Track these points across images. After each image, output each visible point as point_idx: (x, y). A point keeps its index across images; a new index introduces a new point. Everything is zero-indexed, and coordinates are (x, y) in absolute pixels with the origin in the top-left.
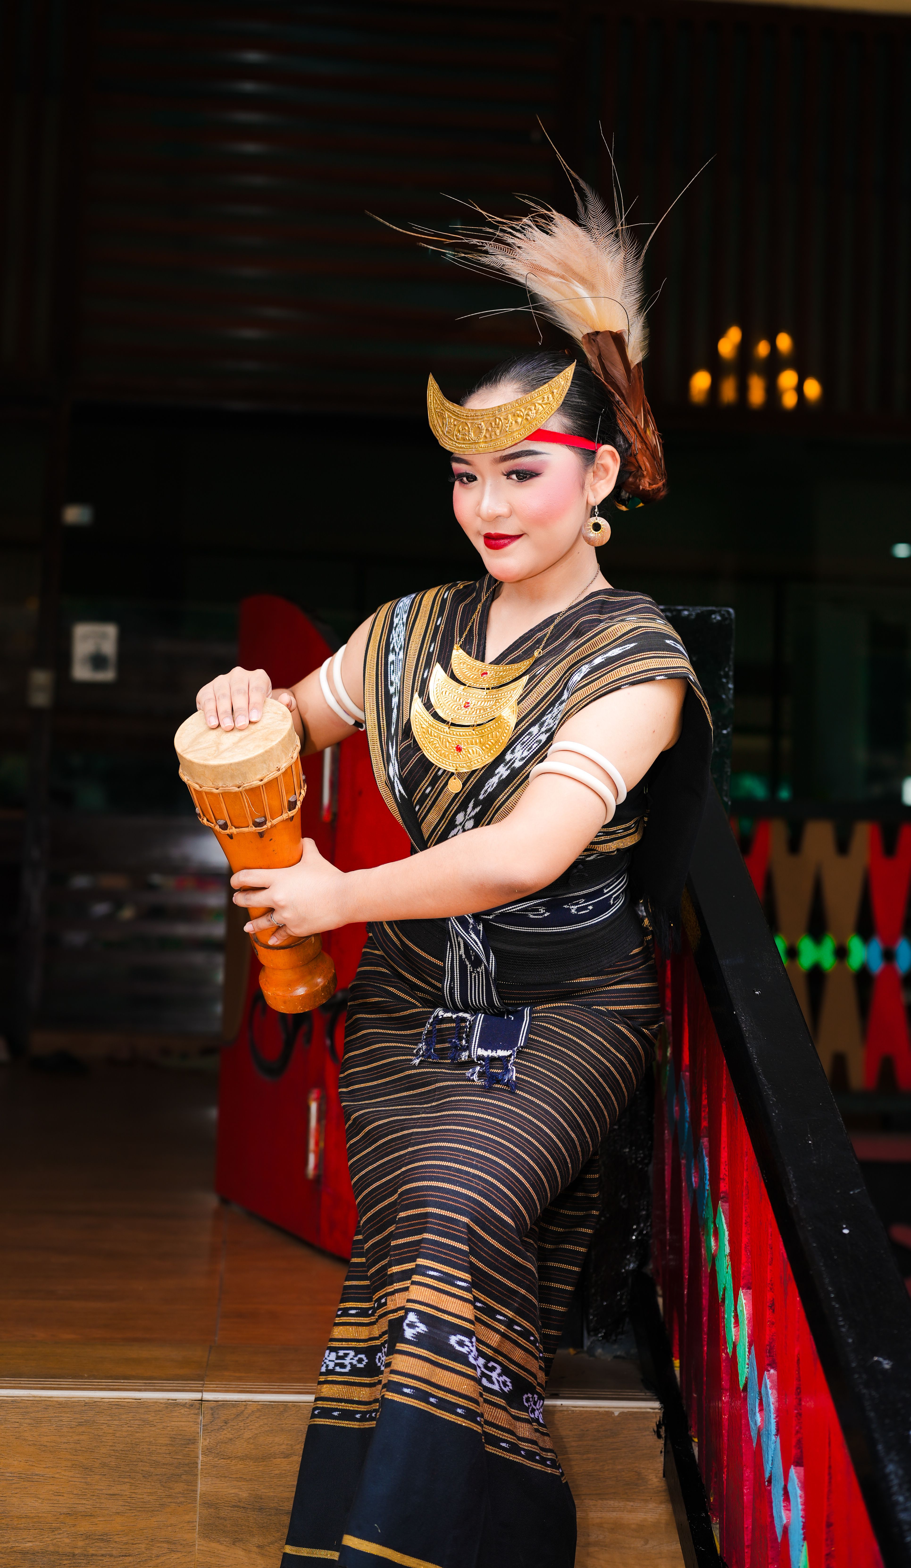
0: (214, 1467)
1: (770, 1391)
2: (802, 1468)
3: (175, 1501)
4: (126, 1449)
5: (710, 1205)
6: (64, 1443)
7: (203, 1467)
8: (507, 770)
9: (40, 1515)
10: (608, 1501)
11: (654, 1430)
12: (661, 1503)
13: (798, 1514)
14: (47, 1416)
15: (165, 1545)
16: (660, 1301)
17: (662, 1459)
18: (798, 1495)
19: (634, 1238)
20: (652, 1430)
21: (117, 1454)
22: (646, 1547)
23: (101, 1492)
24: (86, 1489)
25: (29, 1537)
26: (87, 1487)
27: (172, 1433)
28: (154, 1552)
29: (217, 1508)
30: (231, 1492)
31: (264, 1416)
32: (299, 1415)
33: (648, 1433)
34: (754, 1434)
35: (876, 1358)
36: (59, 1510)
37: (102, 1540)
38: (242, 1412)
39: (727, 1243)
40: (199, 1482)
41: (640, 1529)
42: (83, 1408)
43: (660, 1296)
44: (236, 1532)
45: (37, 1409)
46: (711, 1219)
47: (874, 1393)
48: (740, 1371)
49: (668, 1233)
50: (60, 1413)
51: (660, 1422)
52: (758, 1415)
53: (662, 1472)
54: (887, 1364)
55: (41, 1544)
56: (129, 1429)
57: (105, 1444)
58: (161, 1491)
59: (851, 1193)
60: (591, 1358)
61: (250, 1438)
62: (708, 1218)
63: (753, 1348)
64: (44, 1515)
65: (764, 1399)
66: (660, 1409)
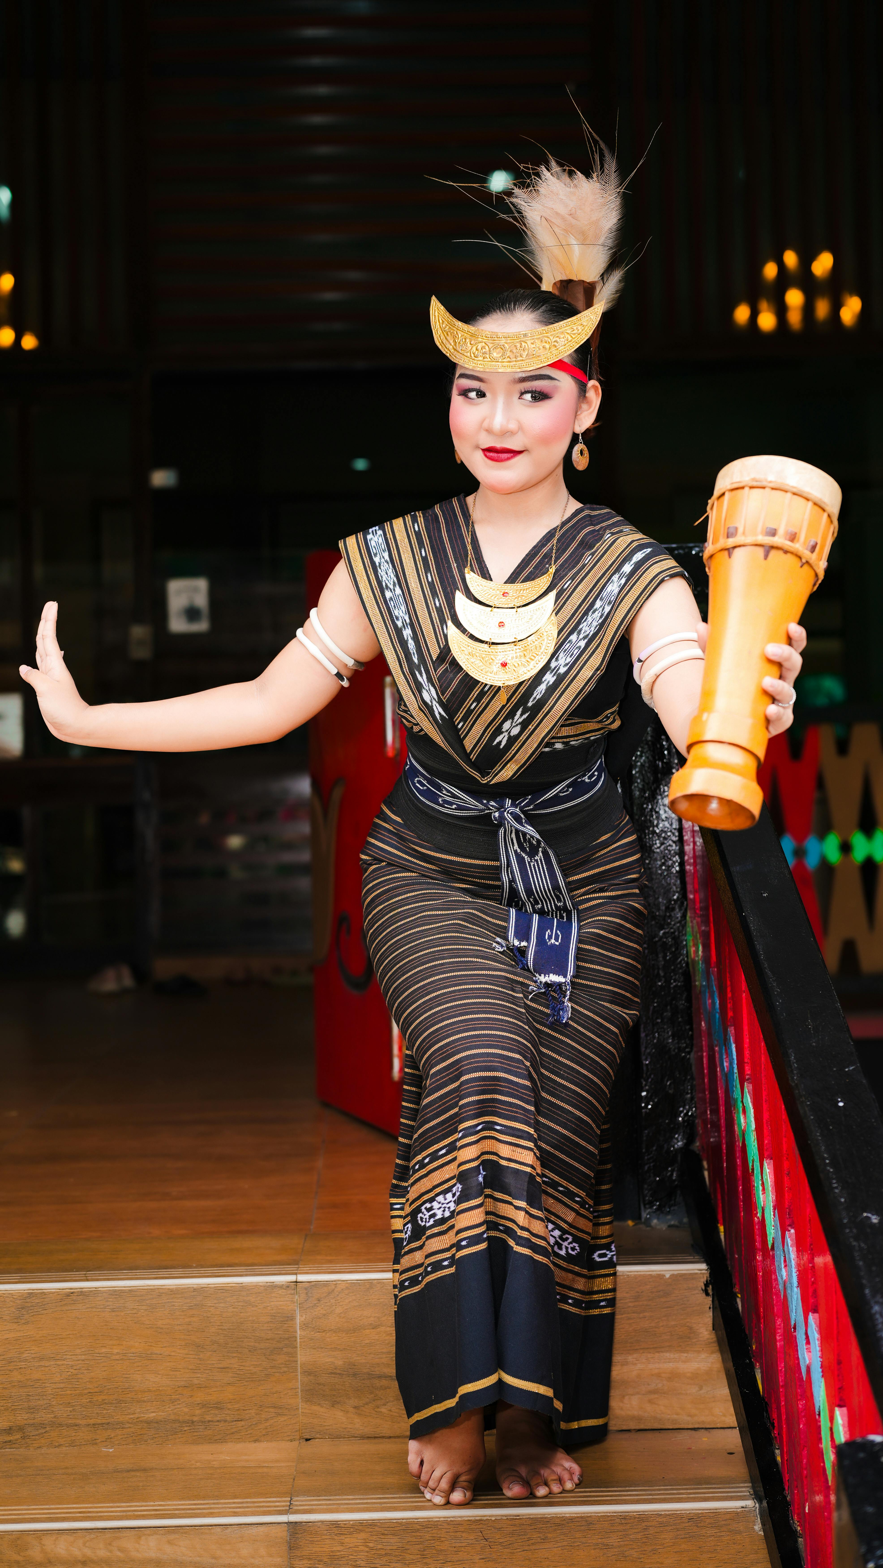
0: (312, 1339)
1: (791, 1249)
2: (818, 1314)
3: (279, 1371)
4: (232, 1327)
5: (738, 1086)
6: (178, 1325)
7: (302, 1340)
8: (553, 676)
9: (161, 1389)
10: (665, 1354)
11: (702, 1289)
12: (712, 1353)
13: (817, 1355)
14: (160, 1302)
15: (272, 1410)
16: (706, 1173)
17: (711, 1314)
18: (816, 1338)
19: (680, 1119)
20: (700, 1289)
21: (225, 1333)
22: (701, 1392)
23: (213, 1366)
24: (200, 1364)
25: (152, 1408)
26: (200, 1362)
27: (272, 1311)
28: (263, 1416)
29: (316, 1376)
30: (327, 1361)
31: (353, 1293)
32: (384, 1291)
33: (697, 1292)
34: (781, 1287)
35: (865, 1214)
36: (177, 1384)
37: (217, 1408)
38: (333, 1290)
39: (753, 1120)
40: (299, 1353)
41: (695, 1377)
42: (192, 1294)
43: (706, 1170)
44: (334, 1395)
45: (151, 1297)
46: (740, 1099)
47: (863, 1245)
48: (768, 1233)
49: (709, 1113)
50: (172, 1299)
51: (707, 1281)
52: (783, 1270)
53: (711, 1325)
54: (876, 1219)
55: (163, 1414)
56: (234, 1310)
57: (214, 1324)
58: (265, 1363)
59: (847, 1070)
60: (648, 1228)
61: (341, 1313)
62: (737, 1098)
63: (776, 1211)
64: (164, 1388)
65: (787, 1256)
66: (707, 1270)
